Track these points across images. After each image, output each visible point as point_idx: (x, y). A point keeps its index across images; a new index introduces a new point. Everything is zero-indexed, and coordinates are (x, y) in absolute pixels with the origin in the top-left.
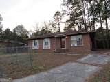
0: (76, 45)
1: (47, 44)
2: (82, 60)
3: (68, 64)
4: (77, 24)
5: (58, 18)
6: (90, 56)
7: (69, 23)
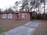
0: (24, 17)
1: (10, 16)
2: (27, 24)
3: (20, 27)
4: (25, 8)
5: (17, 5)
6: (30, 22)
7: (22, 8)
